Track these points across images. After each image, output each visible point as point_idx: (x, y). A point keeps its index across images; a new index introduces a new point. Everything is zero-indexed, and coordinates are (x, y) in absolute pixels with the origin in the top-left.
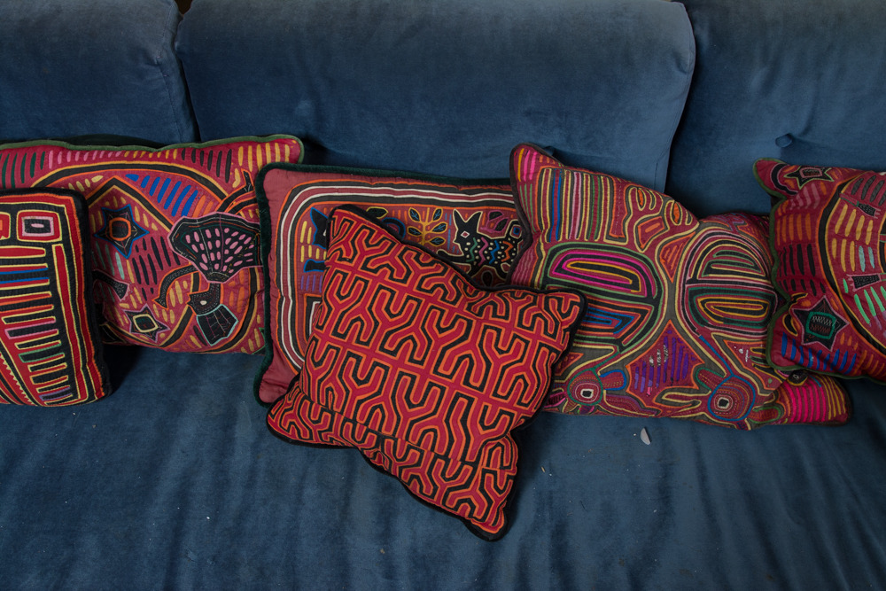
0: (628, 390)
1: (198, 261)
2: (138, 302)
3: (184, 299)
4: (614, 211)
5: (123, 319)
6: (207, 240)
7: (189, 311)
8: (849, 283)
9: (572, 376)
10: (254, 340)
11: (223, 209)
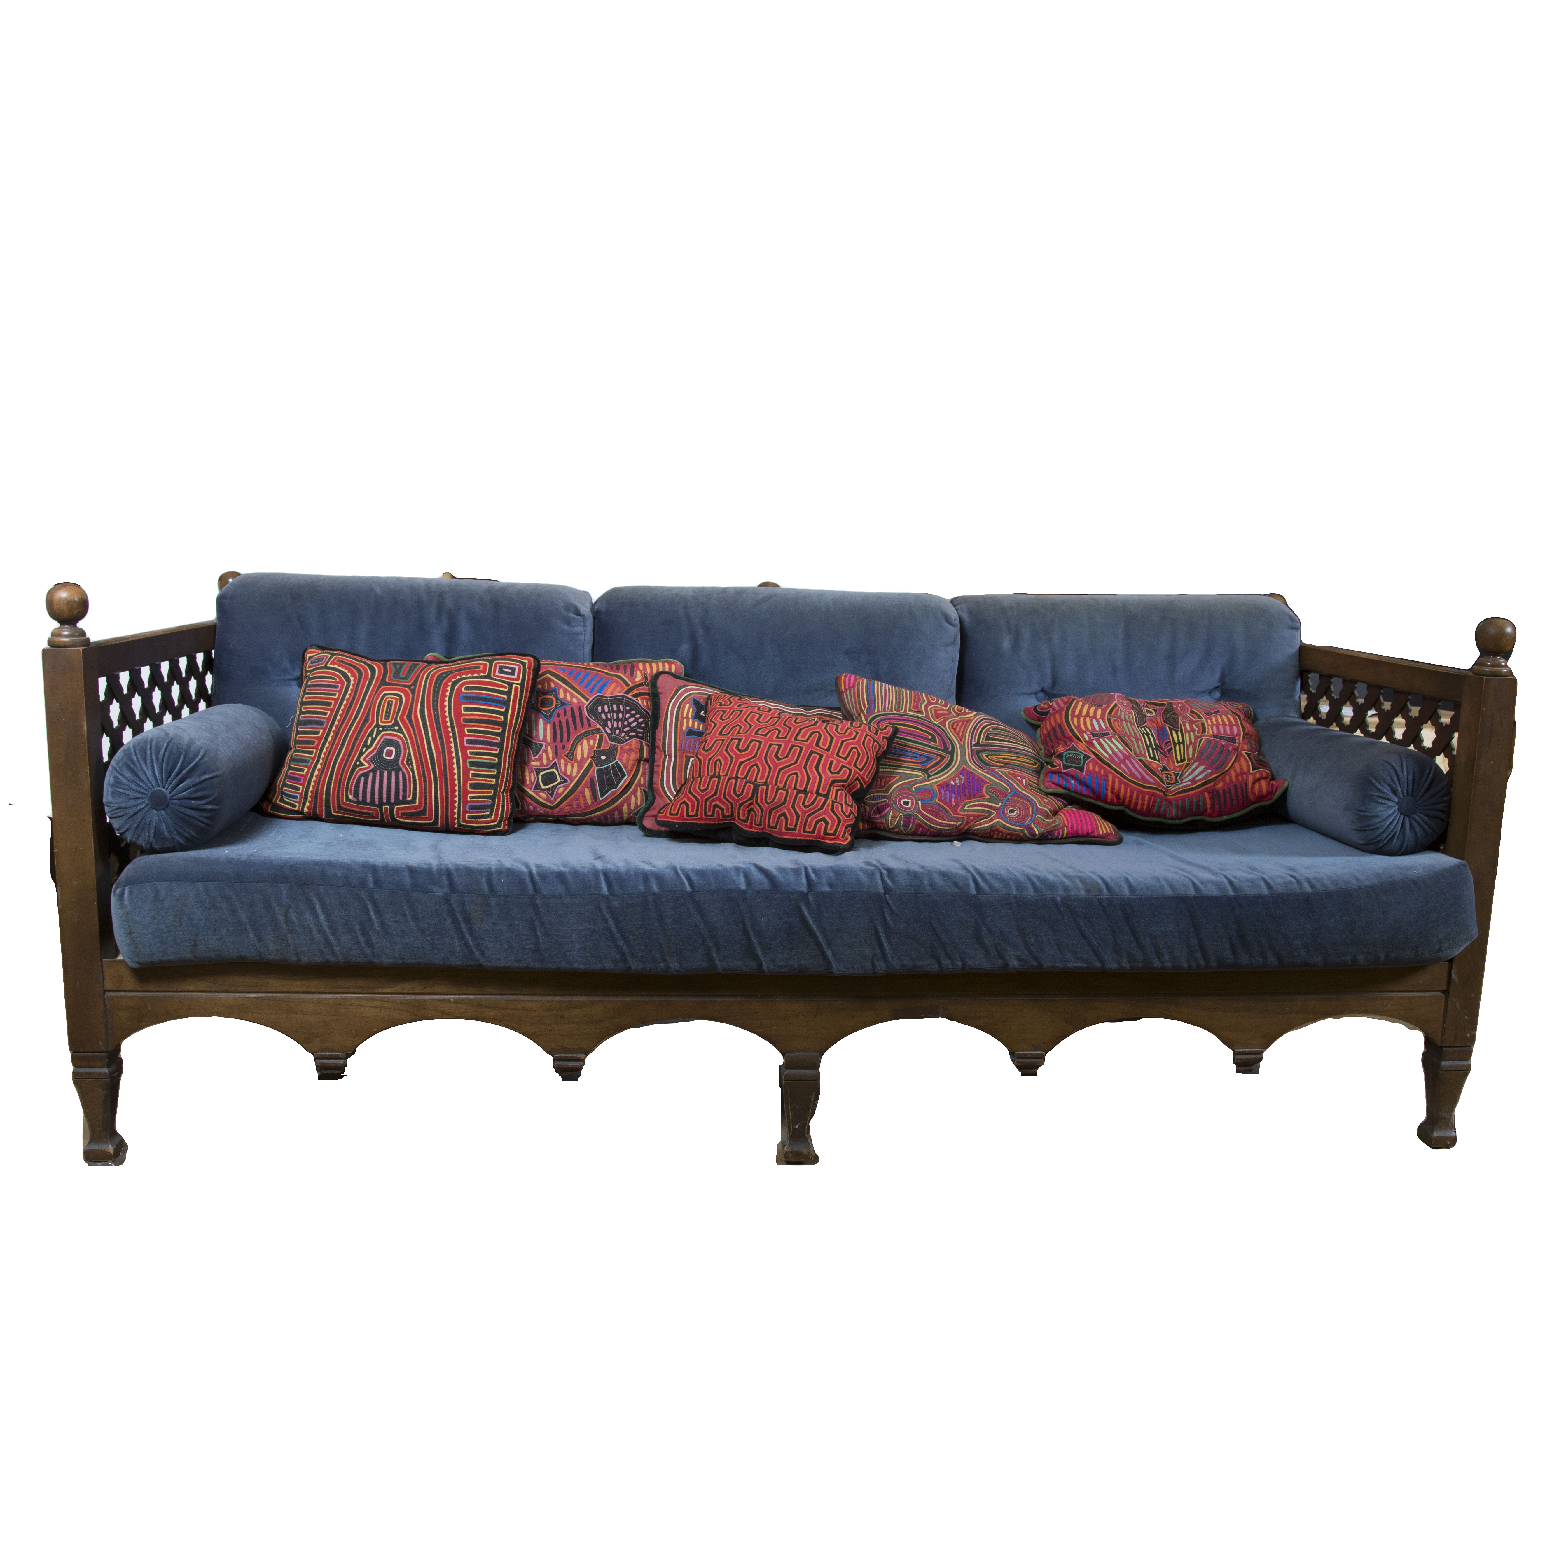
0: (937, 801)
1: (605, 725)
2: (548, 759)
3: (589, 754)
4: (913, 698)
5: (530, 777)
6: (613, 711)
7: (591, 763)
8: (1088, 735)
9: (893, 790)
10: (636, 797)
11: (627, 692)
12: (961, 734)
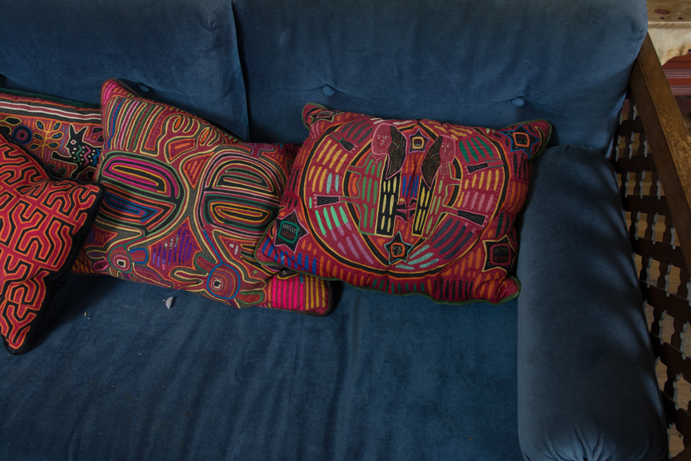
0: (148, 265)
4: (151, 131)
8: (313, 201)
9: (110, 249)
12: (194, 176)
